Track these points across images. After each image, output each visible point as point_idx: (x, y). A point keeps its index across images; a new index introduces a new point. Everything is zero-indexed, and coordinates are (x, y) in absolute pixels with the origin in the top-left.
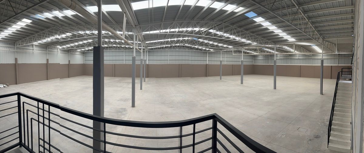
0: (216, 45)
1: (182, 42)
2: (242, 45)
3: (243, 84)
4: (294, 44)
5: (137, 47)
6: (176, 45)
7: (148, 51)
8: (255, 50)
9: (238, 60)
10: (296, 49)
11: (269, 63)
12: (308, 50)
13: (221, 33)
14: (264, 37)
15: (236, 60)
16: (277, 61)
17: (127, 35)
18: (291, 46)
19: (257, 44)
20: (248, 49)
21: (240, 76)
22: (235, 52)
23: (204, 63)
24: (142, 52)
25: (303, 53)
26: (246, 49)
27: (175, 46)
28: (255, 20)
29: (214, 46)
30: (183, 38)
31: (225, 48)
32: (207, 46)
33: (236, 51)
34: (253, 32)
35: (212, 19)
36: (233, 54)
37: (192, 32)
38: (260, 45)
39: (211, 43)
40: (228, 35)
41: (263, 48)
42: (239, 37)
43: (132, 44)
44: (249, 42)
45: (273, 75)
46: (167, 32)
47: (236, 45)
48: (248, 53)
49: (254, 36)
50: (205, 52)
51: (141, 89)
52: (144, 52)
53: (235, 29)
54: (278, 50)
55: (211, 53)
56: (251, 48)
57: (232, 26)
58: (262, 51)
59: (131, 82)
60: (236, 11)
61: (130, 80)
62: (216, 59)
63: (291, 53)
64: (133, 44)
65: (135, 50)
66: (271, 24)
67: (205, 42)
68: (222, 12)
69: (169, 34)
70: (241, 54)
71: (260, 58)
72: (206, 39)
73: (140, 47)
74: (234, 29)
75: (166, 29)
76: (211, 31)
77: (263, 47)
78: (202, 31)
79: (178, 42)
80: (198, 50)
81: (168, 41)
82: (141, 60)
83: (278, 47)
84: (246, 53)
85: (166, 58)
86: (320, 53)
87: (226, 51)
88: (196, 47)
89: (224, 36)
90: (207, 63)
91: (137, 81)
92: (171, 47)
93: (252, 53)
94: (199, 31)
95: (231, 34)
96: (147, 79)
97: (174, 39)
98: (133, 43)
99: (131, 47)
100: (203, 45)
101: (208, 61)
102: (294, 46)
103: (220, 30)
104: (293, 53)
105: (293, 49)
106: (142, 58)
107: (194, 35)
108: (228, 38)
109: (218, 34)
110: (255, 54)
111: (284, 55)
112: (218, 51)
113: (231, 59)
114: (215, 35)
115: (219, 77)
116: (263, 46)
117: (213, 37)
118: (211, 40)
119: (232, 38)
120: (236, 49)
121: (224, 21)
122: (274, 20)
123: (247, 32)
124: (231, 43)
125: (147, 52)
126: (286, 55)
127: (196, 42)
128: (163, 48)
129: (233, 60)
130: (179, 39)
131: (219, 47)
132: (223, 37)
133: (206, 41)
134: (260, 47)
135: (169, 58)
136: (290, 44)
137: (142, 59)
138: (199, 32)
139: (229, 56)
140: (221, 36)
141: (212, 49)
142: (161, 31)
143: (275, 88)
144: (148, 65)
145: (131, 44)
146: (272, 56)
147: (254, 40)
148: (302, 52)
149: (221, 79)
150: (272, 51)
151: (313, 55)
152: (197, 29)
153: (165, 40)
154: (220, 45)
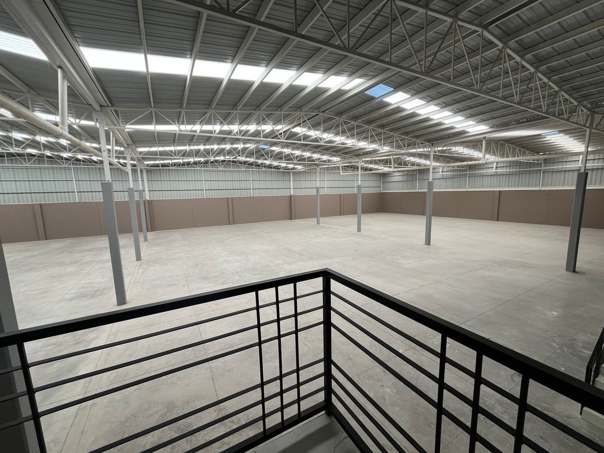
0: (308, 158)
1: (230, 152)
2: (358, 153)
3: (360, 231)
4: (485, 138)
5: (115, 161)
6: (217, 158)
7: (147, 171)
8: (386, 162)
9: (350, 184)
10: (488, 151)
11: (416, 189)
12: (527, 149)
13: (317, 132)
14: (407, 134)
15: (346, 184)
16: (436, 183)
17: (75, 127)
18: (475, 143)
19: (392, 150)
20: (371, 162)
21: (356, 216)
22: (345, 168)
23: (286, 193)
24: (130, 172)
25: (511, 159)
26: (367, 162)
27: (216, 161)
28: (387, 99)
29: (304, 160)
30: (232, 144)
31: (325, 161)
32: (291, 159)
33: (347, 166)
34: (382, 126)
35: (299, 107)
36: (341, 174)
37: (257, 134)
38: (398, 151)
39: (297, 153)
40: (331, 135)
41: (402, 157)
42: (354, 139)
43: (96, 151)
44: (373, 146)
45: (423, 214)
46: (196, 132)
47: (347, 156)
48: (371, 170)
49: (384, 133)
50: (286, 172)
51: (139, 258)
52: (134, 171)
53: (346, 123)
54: (437, 158)
55: (297, 173)
56: (376, 158)
57: (338, 118)
58: (400, 163)
59: (108, 245)
60: (347, 87)
61: (103, 242)
62: (308, 184)
63: (473, 162)
64: (101, 153)
65: (107, 167)
66: (425, 102)
67: (285, 152)
68: (318, 92)
69: (199, 136)
70: (356, 172)
71: (397, 177)
72: (287, 146)
73: (122, 161)
74: (342, 124)
75: (194, 123)
76: (298, 130)
77: (403, 154)
78: (278, 131)
79: (221, 152)
80: (272, 168)
81: (199, 150)
82: (131, 191)
83: (439, 151)
84: (366, 169)
85: (198, 185)
86: (578, 154)
87: (328, 169)
88: (267, 162)
89: (323, 139)
90: (292, 194)
91: (125, 243)
92: (206, 162)
93: (380, 168)
94: (273, 132)
95: (337, 134)
96: (150, 235)
97: (212, 147)
98: (99, 150)
99: (95, 158)
100: (281, 158)
101: (292, 188)
102: (484, 143)
103: (315, 126)
104: (481, 162)
105: (480, 151)
106: (132, 186)
107: (262, 139)
108: (331, 142)
109: (312, 136)
110: (386, 169)
111: (454, 167)
112: (312, 168)
113: (337, 184)
114: (306, 137)
115: (315, 219)
116: (403, 152)
117: (302, 142)
118: (297, 148)
119: (339, 142)
120: (348, 163)
121: (322, 109)
122: (432, 92)
123: (371, 127)
124: (337, 151)
125: (144, 172)
126: (459, 167)
127: (267, 153)
128: (188, 164)
129: (341, 184)
130: (223, 146)
131: (313, 161)
132: (321, 140)
133: (287, 151)
134: (396, 155)
135: (205, 185)
136: (471, 141)
137: (133, 189)
138: (272, 134)
139: (332, 177)
140: (316, 140)
141: (300, 164)
142: (183, 127)
143: (428, 242)
144: (150, 203)
145: (92, 149)
146: (424, 171)
147: (387, 140)
148: (508, 157)
149: (318, 223)
150: (422, 161)
151: (545, 160)
152: (267, 128)
153: (192, 148)
154: (316, 156)
